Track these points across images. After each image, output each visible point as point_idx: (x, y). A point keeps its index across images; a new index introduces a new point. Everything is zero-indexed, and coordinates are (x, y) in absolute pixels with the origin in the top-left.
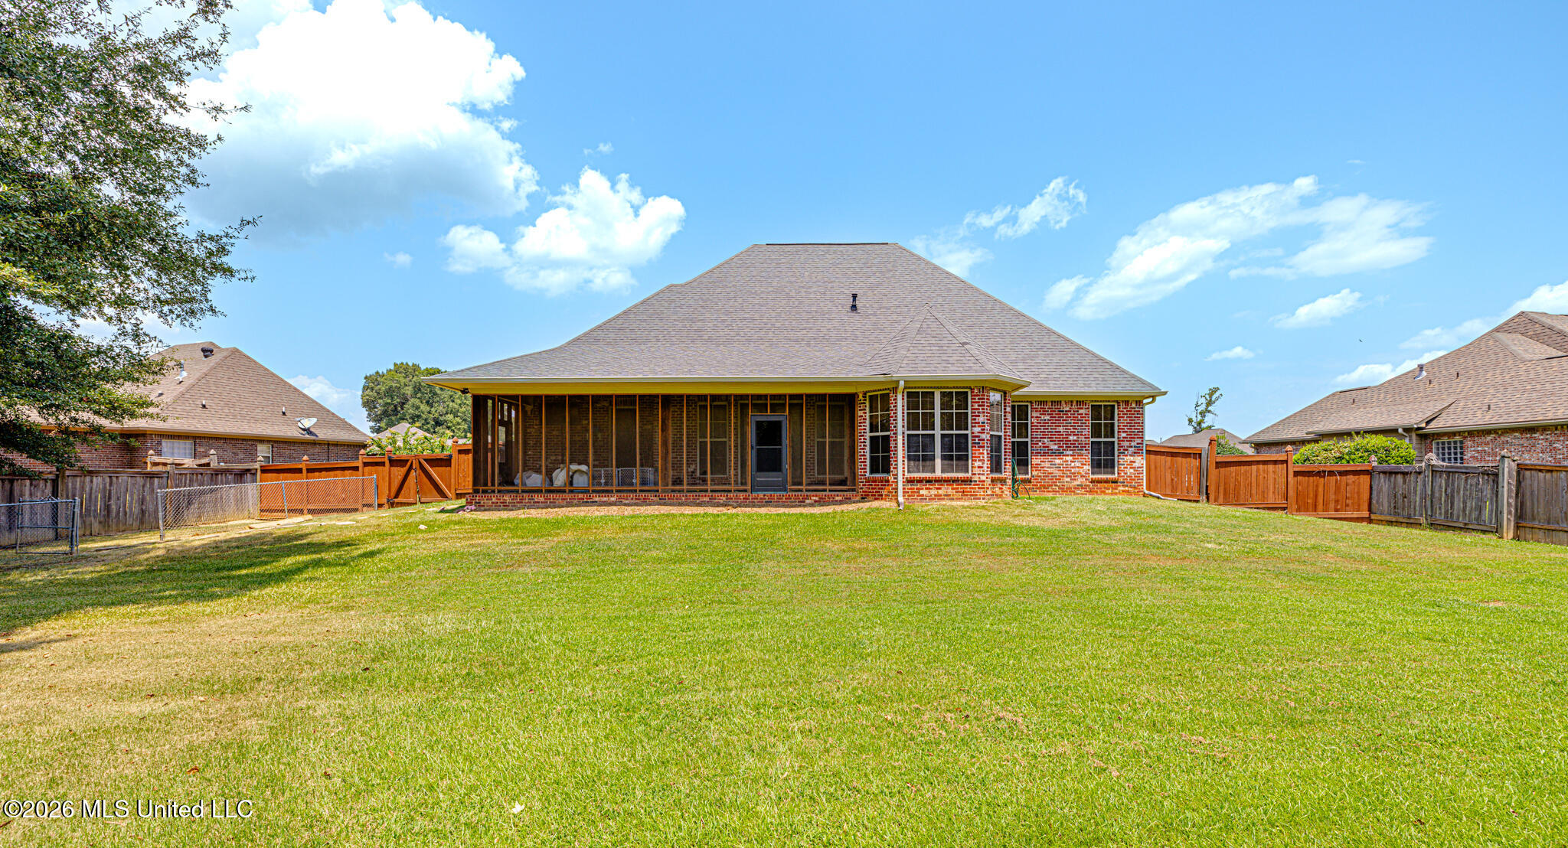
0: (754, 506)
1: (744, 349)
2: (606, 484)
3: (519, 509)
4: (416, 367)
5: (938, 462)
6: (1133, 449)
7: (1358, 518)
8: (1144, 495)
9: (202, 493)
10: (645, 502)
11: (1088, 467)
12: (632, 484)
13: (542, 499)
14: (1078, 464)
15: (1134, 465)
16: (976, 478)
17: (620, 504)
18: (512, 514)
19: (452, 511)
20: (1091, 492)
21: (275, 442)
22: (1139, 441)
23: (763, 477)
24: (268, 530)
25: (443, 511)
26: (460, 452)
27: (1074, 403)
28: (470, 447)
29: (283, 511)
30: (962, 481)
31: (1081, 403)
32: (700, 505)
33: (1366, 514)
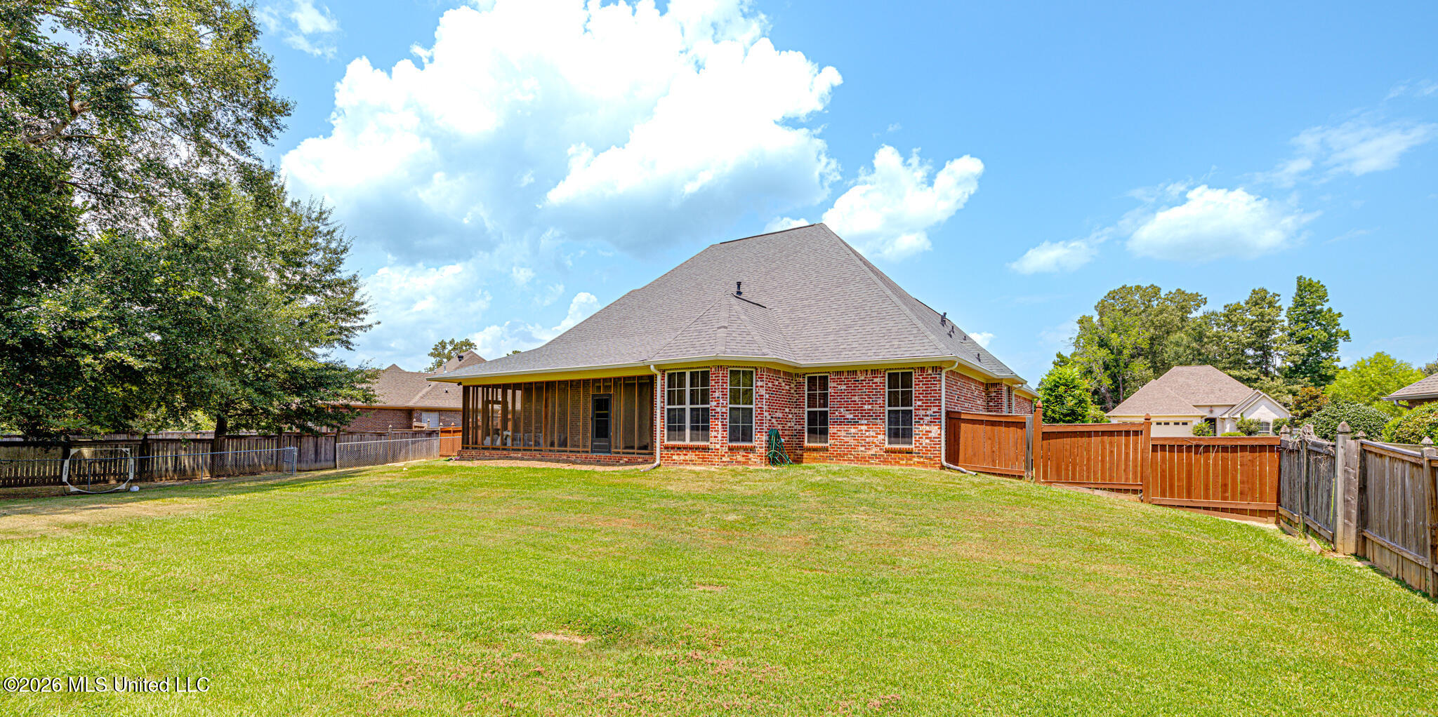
2: (518, 445)
3: (477, 460)
5: (688, 431)
6: (929, 418)
7: (1261, 511)
8: (942, 467)
10: (533, 458)
11: (883, 438)
12: (530, 445)
13: (488, 454)
14: (872, 433)
15: (930, 435)
16: (712, 446)
17: (521, 459)
20: (885, 462)
22: (936, 409)
23: (598, 441)
27: (869, 372)
30: (703, 449)
31: (875, 372)
32: (559, 461)
33: (1272, 506)
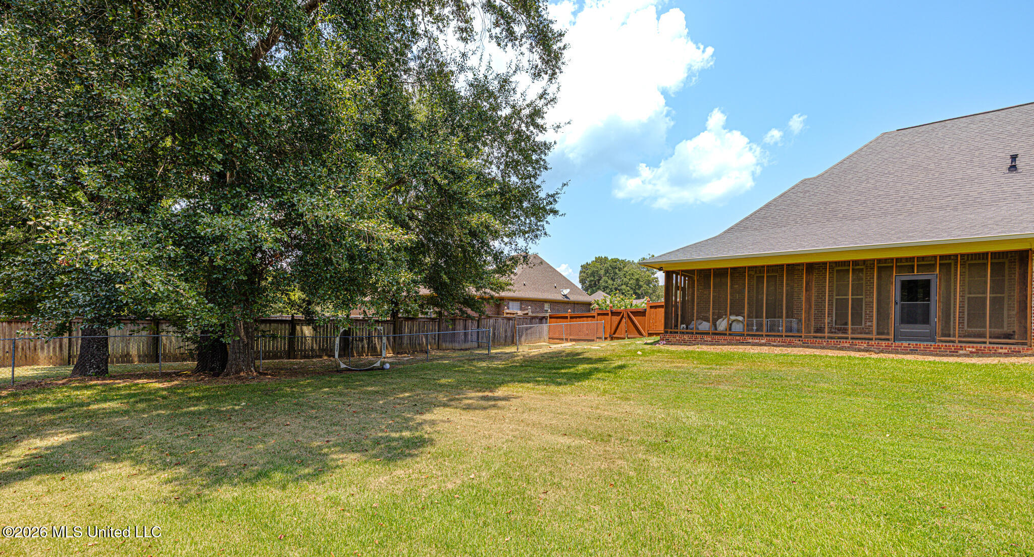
0: (897, 353)
1: (881, 221)
2: (757, 330)
3: (694, 345)
4: (606, 258)
9: (527, 329)
10: (789, 345)
12: (779, 331)
13: (710, 339)
17: (770, 345)
18: (690, 348)
19: (651, 344)
21: (553, 303)
23: (907, 329)
24: (561, 349)
25: (646, 344)
26: (651, 307)
28: (663, 304)
29: (563, 339)
32: (841, 349)
